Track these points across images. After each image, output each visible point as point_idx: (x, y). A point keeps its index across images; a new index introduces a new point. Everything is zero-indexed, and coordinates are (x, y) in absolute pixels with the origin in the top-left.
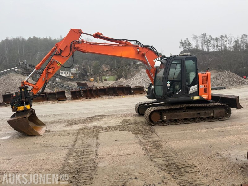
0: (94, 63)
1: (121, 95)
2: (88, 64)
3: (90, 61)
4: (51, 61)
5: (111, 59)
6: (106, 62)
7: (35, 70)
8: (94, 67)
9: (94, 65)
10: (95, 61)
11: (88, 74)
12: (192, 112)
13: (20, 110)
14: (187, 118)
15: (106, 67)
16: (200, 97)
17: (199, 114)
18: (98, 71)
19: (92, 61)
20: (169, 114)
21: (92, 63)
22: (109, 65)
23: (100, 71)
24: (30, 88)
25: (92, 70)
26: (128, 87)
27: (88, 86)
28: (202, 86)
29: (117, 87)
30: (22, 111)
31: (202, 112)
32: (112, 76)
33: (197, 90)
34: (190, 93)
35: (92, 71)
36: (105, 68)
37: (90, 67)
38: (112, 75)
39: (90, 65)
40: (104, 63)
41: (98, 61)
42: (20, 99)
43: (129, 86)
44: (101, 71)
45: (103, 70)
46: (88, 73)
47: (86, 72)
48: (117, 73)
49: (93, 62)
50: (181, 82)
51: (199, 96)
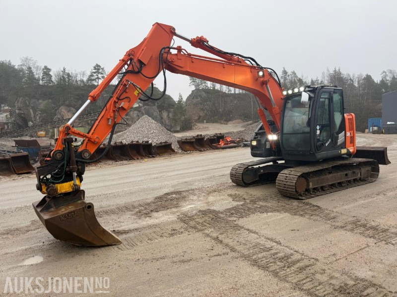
0: (42, 104)
1: (138, 159)
2: (28, 106)
3: (33, 100)
4: (125, 85)
5: (78, 97)
6: (67, 103)
7: (88, 101)
8: (43, 111)
9: (42, 107)
10: (44, 100)
11: (30, 124)
12: (339, 174)
13: (63, 191)
14: (341, 181)
15: (68, 112)
16: (348, 150)
17: (346, 175)
18: (52, 119)
19: (38, 100)
20: (316, 179)
21: (37, 103)
22: (74, 108)
23: (55, 118)
24: (79, 142)
25: (40, 118)
26: (146, 144)
27: (39, 145)
28: (348, 134)
29: (129, 144)
30: (66, 194)
31: (350, 172)
32: (81, 127)
33: (344, 140)
34: (339, 144)
35: (38, 118)
36: (66, 112)
37: (35, 111)
38: (81, 125)
39: (33, 108)
40: (62, 105)
41: (50, 101)
42: (63, 165)
43: (148, 142)
44: (59, 118)
45: (63, 118)
46: (31, 122)
47: (25, 121)
48: (89, 122)
49: (40, 101)
50: (330, 127)
51: (345, 148)
